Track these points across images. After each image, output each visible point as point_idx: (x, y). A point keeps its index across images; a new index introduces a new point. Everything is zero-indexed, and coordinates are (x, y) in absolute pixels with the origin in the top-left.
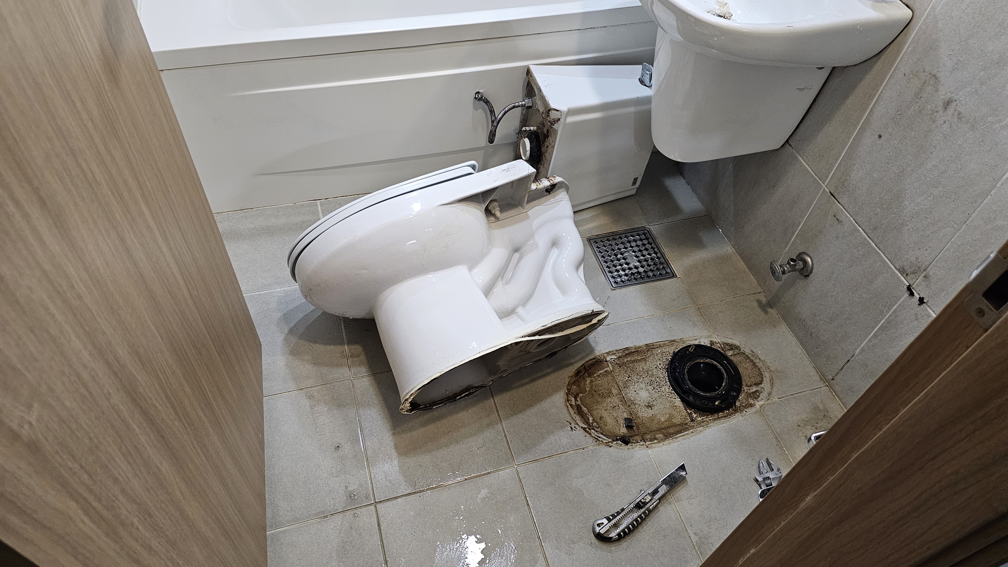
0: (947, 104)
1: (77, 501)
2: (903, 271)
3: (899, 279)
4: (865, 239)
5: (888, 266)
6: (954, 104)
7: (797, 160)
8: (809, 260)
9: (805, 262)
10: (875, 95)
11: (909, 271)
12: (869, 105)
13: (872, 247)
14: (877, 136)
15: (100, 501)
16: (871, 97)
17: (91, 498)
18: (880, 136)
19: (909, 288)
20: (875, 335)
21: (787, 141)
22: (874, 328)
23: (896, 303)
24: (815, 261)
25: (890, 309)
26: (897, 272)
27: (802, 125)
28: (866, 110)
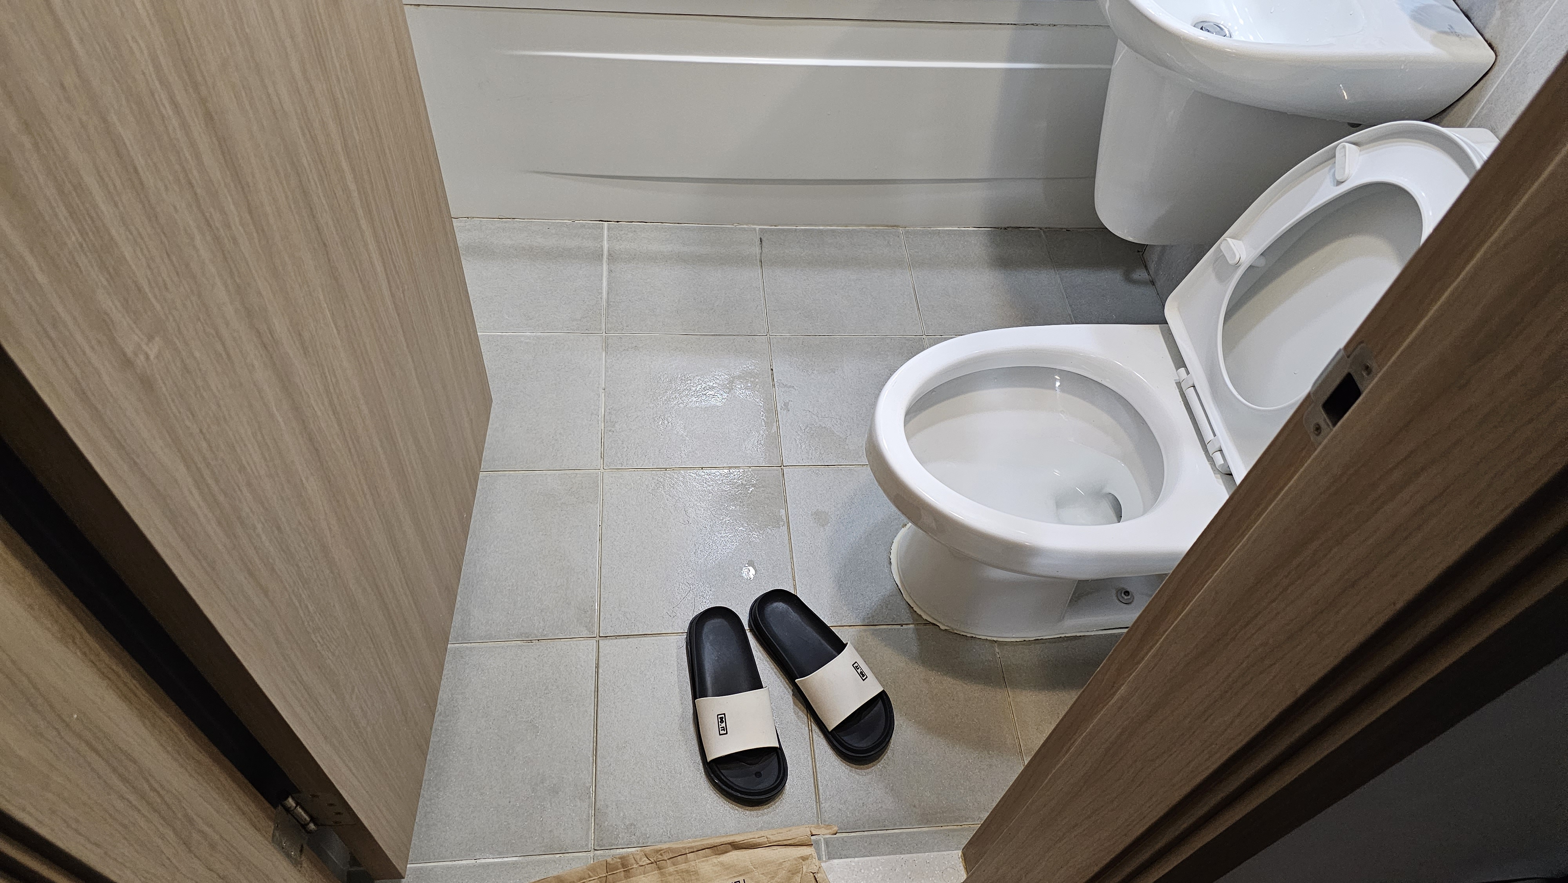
1: (188, 468)
15: (217, 481)
17: (206, 473)
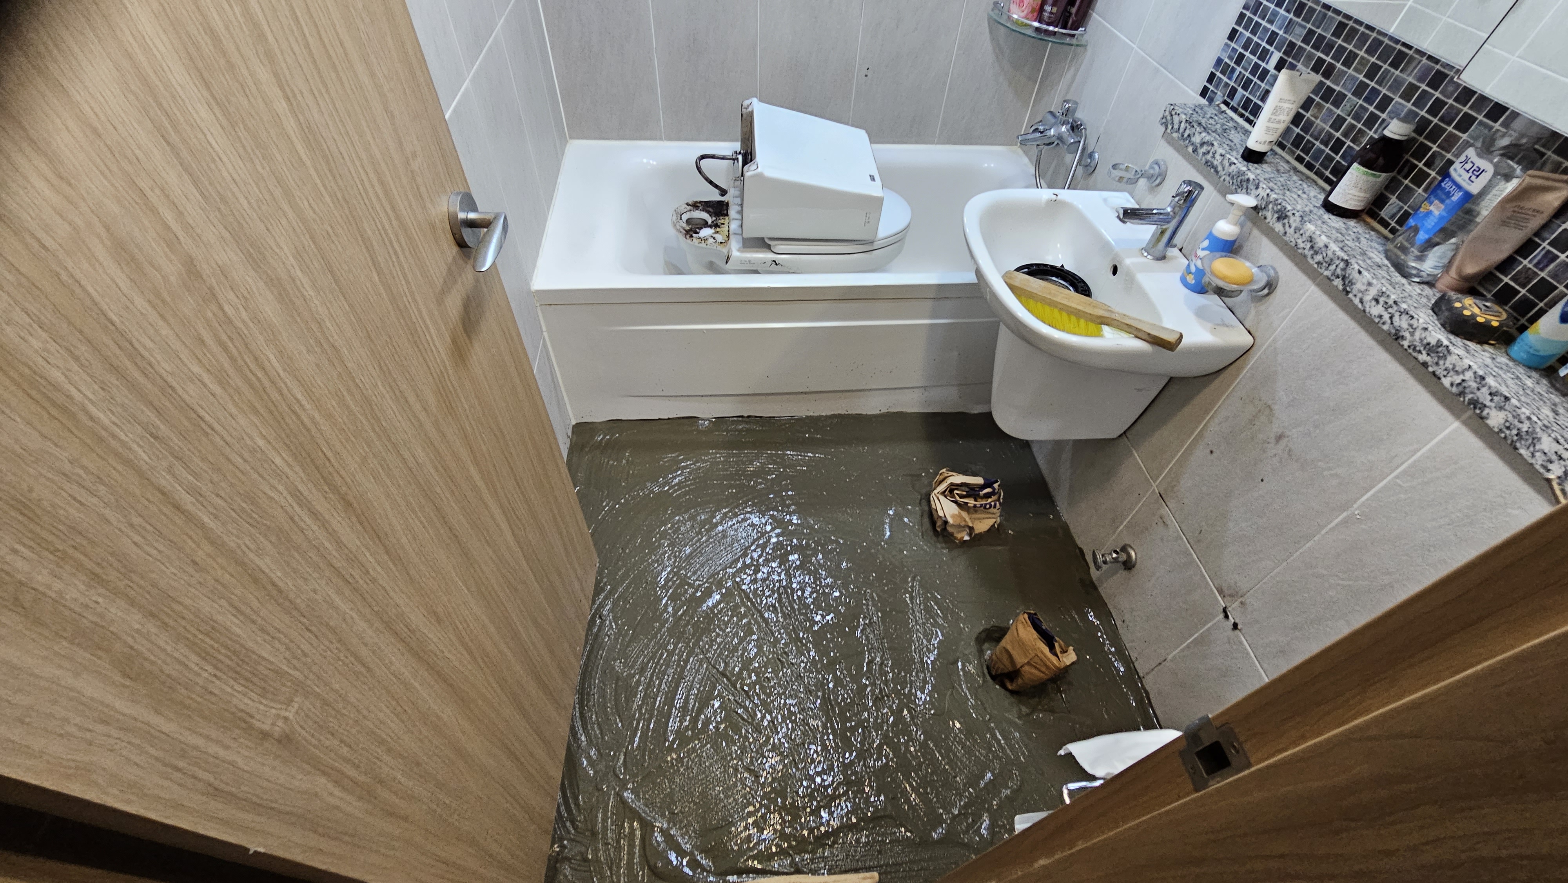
0: (1279, 438)
2: (1220, 591)
3: (1216, 596)
4: (1187, 549)
5: (1207, 583)
6: (1286, 439)
7: (1132, 454)
8: (1133, 553)
9: (1129, 556)
10: (1210, 410)
11: (1226, 592)
12: (1205, 418)
13: (1194, 559)
14: (1208, 452)
16: (1207, 412)
18: (1212, 452)
19: (1225, 610)
20: (1188, 647)
21: (1125, 433)
22: (1187, 639)
23: (1211, 620)
24: (1139, 556)
25: (1205, 625)
26: (1215, 591)
27: (1139, 422)
28: (1200, 422)
